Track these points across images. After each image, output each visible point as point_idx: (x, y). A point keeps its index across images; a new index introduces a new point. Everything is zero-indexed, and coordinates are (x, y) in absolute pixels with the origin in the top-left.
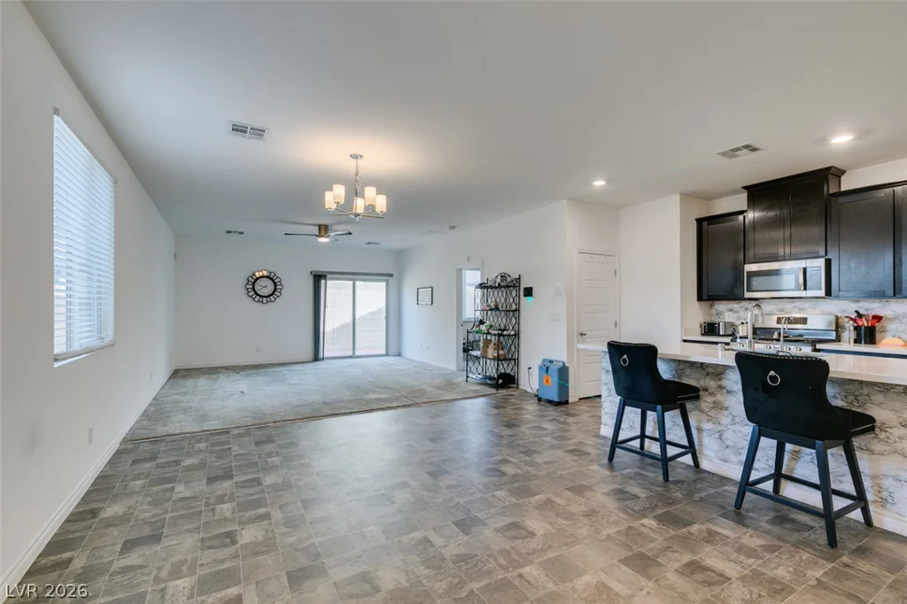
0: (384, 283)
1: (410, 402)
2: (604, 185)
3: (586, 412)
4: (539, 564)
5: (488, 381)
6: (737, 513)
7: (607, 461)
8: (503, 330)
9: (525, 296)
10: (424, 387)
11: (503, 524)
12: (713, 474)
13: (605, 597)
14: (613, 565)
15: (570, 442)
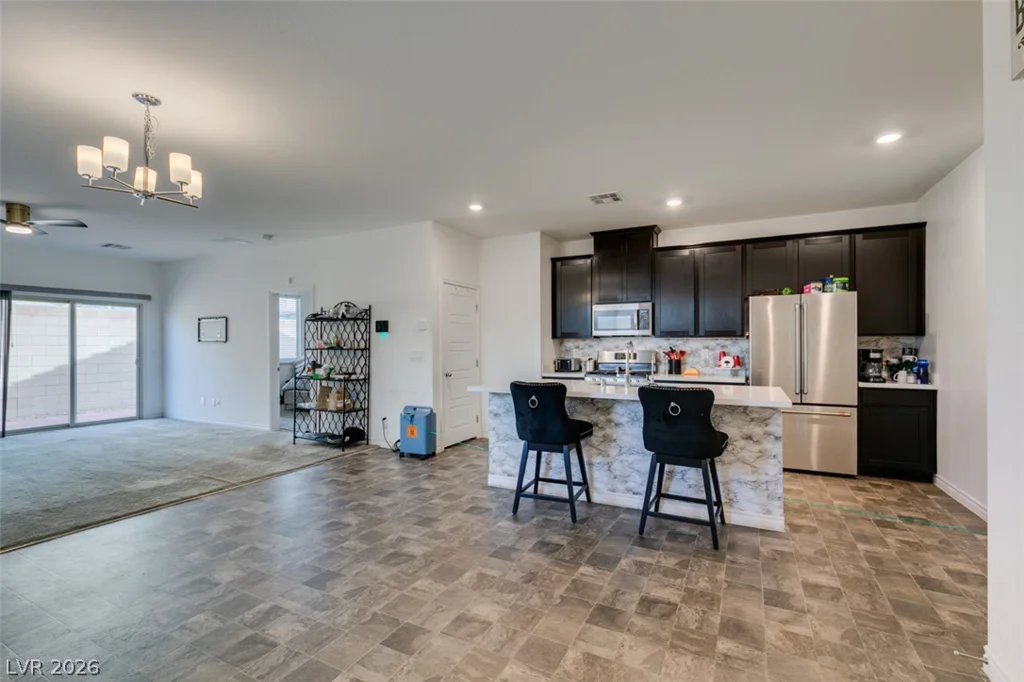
0: (134, 310)
1: (221, 485)
2: (481, 211)
3: (460, 462)
4: (516, 657)
5: (329, 440)
6: (642, 539)
7: (512, 514)
8: (350, 374)
9: (377, 331)
10: (231, 459)
11: (447, 624)
12: (604, 505)
13: (599, 669)
14: (585, 629)
15: (463, 499)
